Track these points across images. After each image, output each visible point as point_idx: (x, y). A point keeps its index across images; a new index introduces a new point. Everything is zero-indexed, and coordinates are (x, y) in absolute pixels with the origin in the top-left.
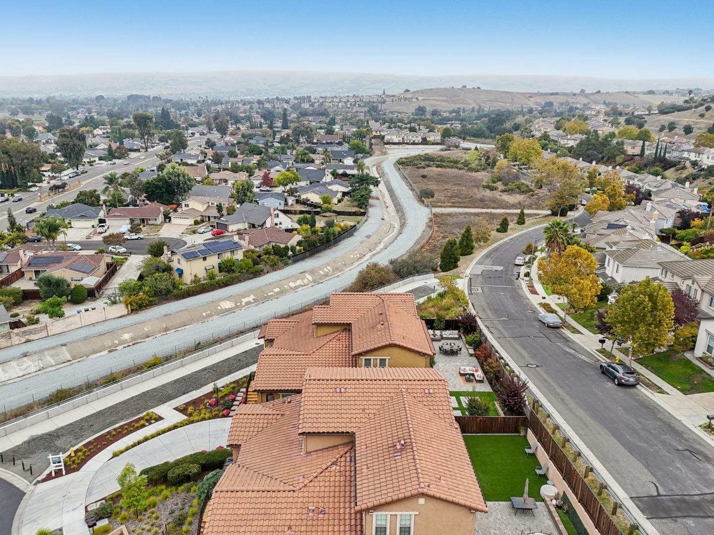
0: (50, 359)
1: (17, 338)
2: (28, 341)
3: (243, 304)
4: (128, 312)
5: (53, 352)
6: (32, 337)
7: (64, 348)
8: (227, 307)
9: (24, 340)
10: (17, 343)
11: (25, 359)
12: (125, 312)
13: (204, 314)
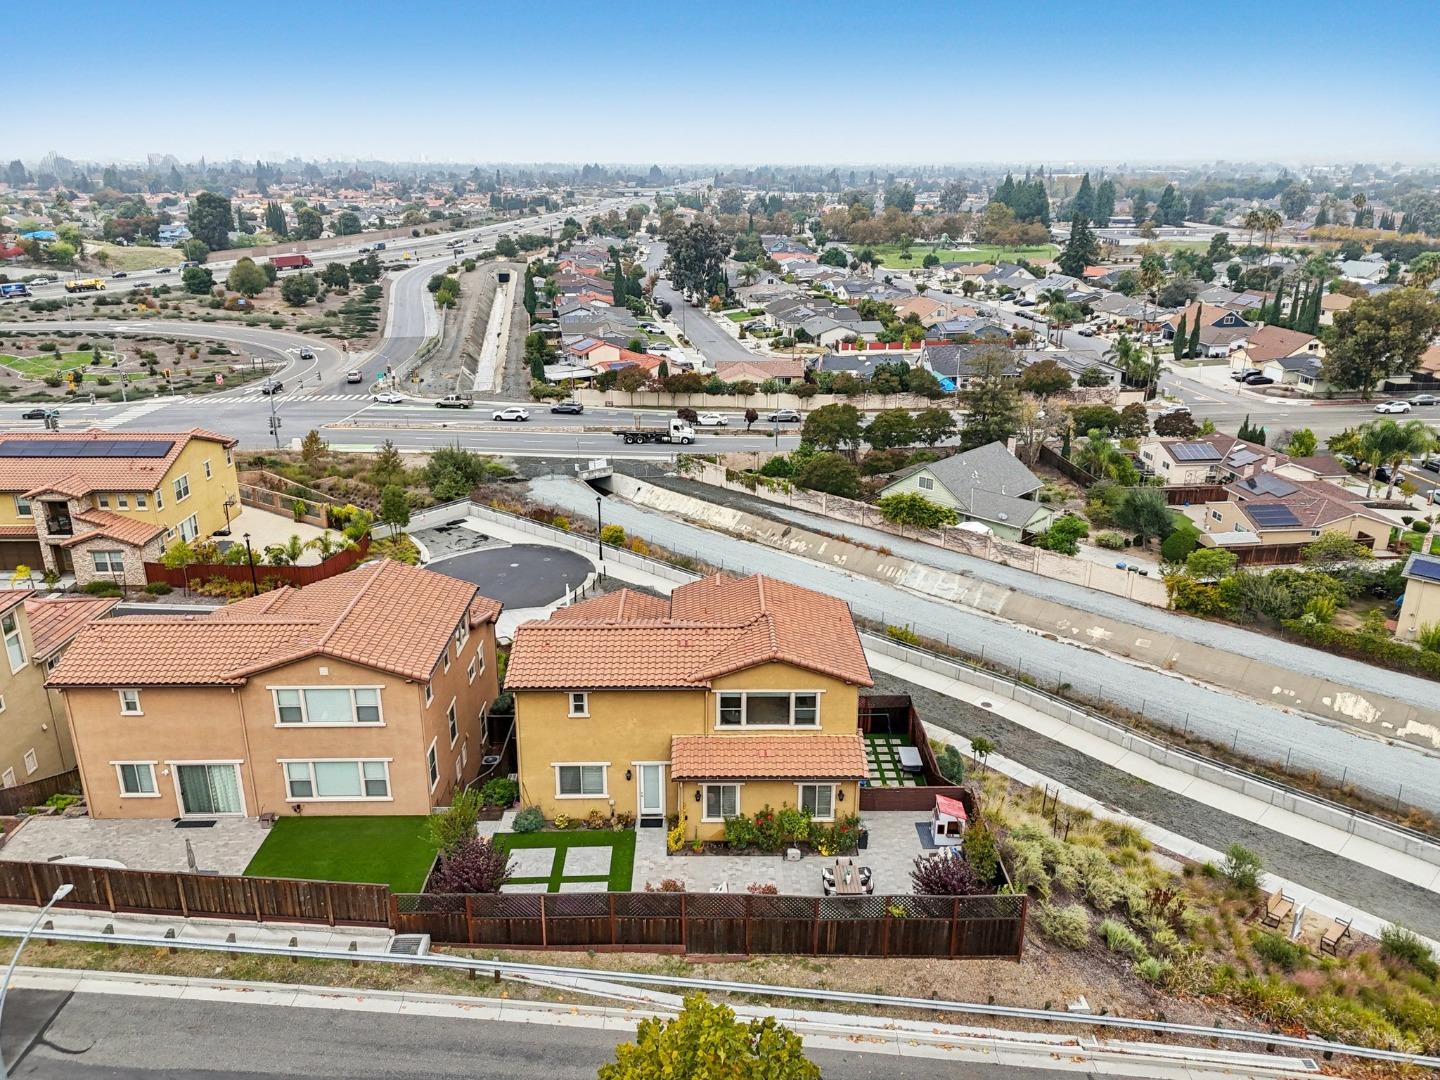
0: (978, 595)
1: (993, 551)
2: (1004, 564)
3: (1400, 732)
4: (1170, 605)
5: (993, 589)
6: (1012, 561)
7: (1009, 593)
8: (1347, 712)
9: (1000, 559)
10: (991, 558)
11: (958, 577)
12: (1164, 602)
13: (1276, 690)
